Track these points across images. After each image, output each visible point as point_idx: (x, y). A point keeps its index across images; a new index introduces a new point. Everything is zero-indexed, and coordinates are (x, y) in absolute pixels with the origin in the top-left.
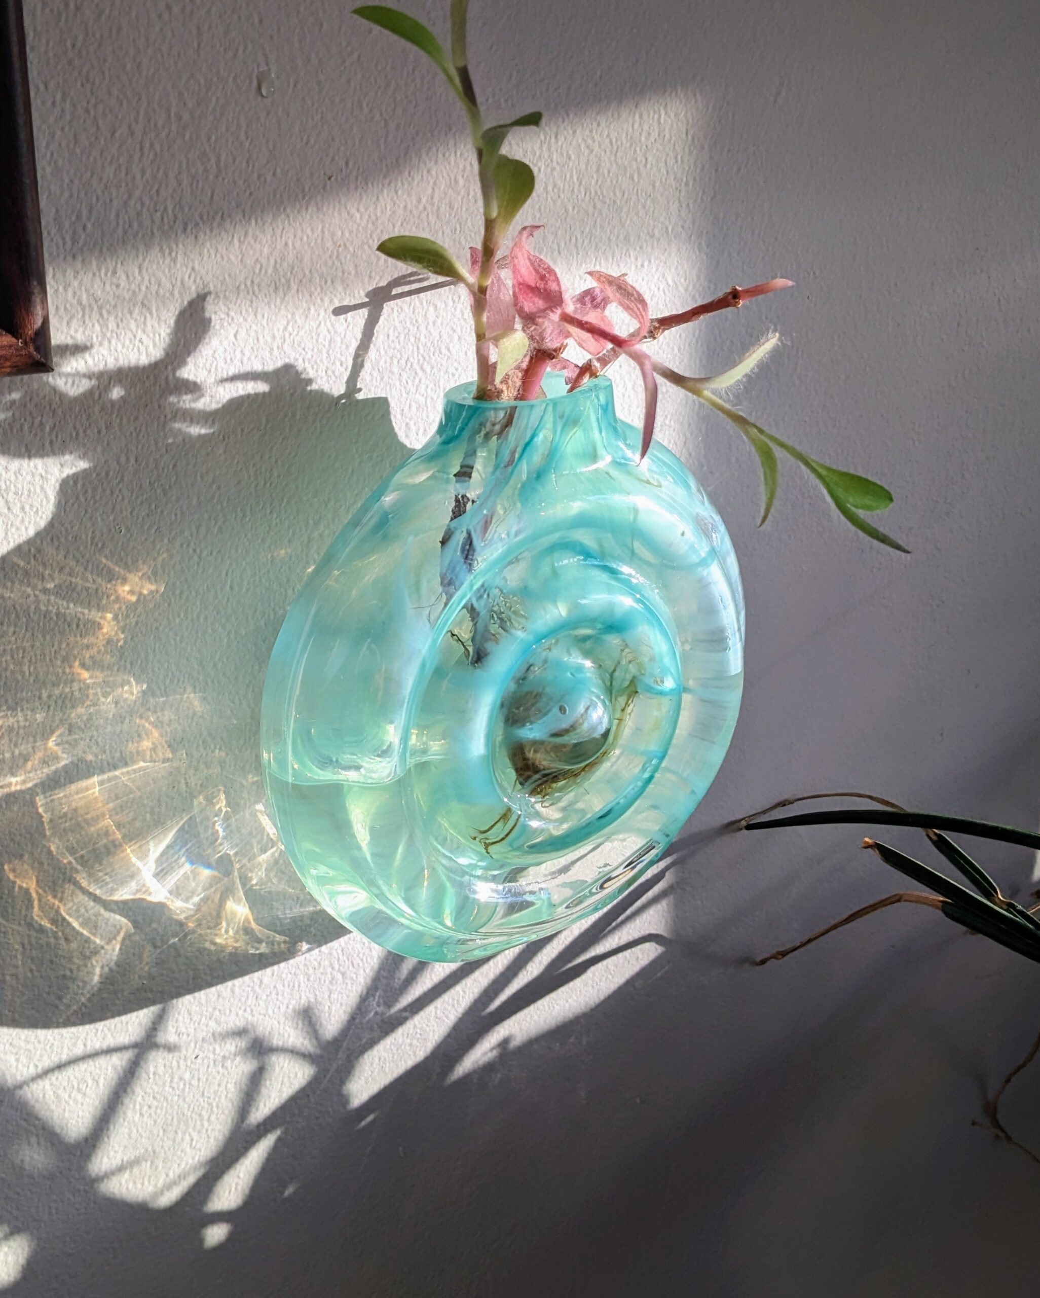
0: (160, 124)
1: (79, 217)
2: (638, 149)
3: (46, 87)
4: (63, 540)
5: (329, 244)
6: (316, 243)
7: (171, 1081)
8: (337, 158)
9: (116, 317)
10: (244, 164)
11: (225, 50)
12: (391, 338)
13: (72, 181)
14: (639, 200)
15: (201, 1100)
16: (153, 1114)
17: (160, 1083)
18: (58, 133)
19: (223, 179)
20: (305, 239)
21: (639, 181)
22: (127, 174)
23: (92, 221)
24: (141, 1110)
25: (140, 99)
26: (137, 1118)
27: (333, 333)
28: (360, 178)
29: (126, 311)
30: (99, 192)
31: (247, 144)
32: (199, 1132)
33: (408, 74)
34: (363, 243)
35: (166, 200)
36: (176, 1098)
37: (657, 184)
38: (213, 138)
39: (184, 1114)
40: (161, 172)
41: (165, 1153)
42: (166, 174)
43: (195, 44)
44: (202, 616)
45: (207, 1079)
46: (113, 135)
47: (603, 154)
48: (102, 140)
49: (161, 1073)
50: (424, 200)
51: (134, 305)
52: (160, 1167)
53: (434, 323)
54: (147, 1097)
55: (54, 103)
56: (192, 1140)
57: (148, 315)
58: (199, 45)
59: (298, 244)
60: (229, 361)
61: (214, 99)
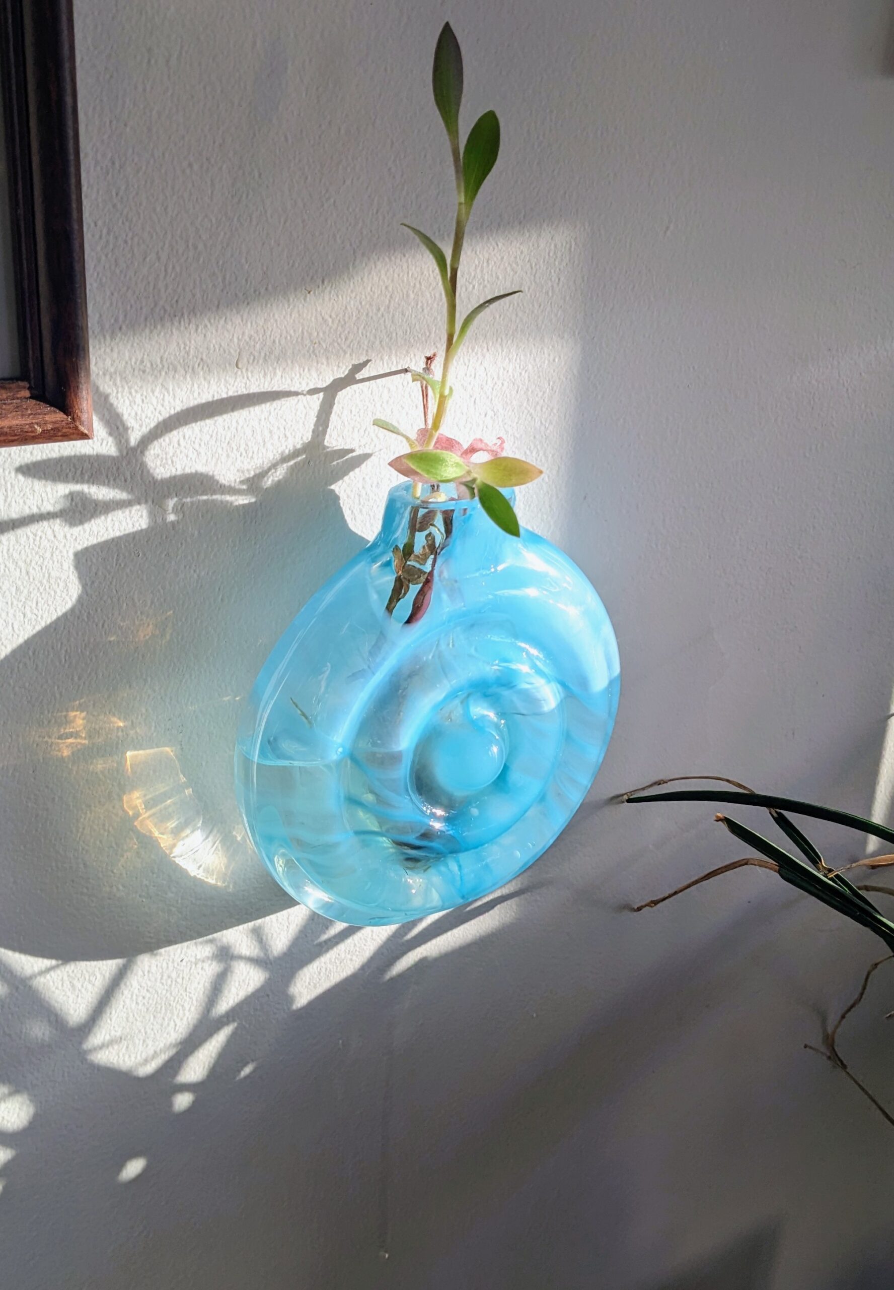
0: (180, 252)
1: (116, 320)
2: (553, 271)
3: (96, 225)
4: (94, 561)
5: (307, 342)
6: (297, 341)
7: (162, 979)
8: (315, 277)
9: (142, 395)
10: (244, 281)
11: (232, 196)
12: (353, 413)
13: (112, 294)
14: (552, 310)
15: (184, 994)
16: (146, 1004)
17: (153, 979)
18: (103, 258)
19: (227, 293)
20: (289, 338)
21: (552, 296)
22: (154, 288)
23: (127, 322)
24: (137, 999)
25: (166, 233)
26: (134, 1005)
27: (308, 408)
28: (333, 292)
29: (149, 390)
30: (133, 302)
31: (247, 267)
32: (181, 1019)
33: (373, 214)
34: (333, 340)
35: (183, 308)
36: (164, 992)
37: (568, 298)
38: (221, 263)
39: (170, 1005)
40: (180, 287)
41: (155, 1034)
42: (184, 290)
43: (210, 192)
44: (199, 621)
45: (189, 979)
46: (145, 259)
47: (524, 275)
48: (136, 264)
49: (154, 972)
50: (382, 309)
51: (156, 386)
52: (150, 1046)
53: (387, 402)
54: (141, 990)
55: (101, 237)
56: (176, 1025)
57: (166, 394)
58: (212, 193)
59: (283, 342)
60: (226, 429)
61: (222, 234)
